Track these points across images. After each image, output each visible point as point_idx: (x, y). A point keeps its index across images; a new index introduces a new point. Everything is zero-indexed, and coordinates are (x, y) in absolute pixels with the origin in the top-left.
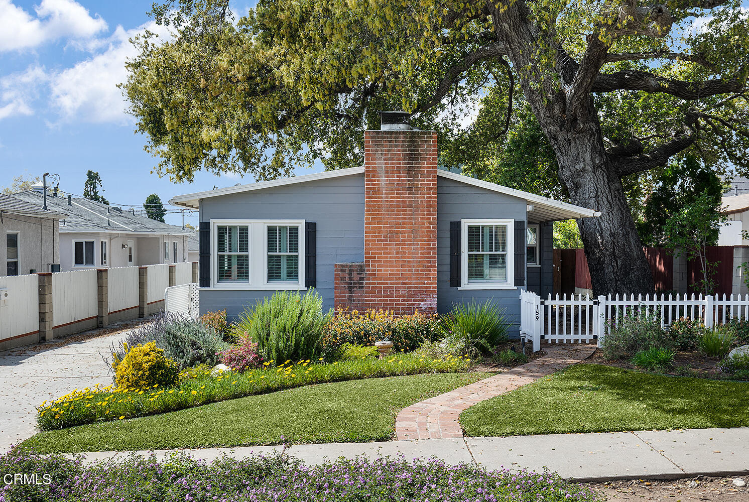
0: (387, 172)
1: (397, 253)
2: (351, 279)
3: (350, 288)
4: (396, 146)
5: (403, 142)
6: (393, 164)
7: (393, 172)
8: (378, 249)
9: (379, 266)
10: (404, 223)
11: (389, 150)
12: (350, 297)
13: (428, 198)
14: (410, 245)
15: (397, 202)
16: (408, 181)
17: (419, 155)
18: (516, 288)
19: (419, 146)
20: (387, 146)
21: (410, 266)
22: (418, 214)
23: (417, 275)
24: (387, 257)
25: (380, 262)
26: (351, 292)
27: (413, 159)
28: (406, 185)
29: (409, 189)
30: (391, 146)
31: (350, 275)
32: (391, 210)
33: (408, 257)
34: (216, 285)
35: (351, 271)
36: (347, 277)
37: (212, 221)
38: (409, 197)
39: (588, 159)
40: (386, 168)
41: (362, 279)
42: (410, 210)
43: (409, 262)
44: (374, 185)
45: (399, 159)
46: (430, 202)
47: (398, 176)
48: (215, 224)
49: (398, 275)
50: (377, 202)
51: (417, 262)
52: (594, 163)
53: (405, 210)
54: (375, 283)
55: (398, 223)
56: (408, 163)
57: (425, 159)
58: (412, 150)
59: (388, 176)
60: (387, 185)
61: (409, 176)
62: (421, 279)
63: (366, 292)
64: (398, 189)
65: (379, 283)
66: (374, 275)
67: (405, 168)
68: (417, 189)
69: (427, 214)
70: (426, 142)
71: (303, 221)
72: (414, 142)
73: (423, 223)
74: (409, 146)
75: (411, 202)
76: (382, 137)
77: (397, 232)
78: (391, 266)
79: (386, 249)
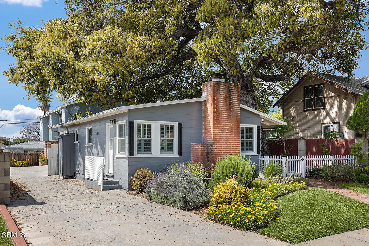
0: (221, 101)
1: (226, 138)
3: (207, 155)
4: (225, 89)
5: (228, 87)
6: (224, 97)
7: (224, 101)
8: (218, 136)
9: (219, 144)
10: (228, 125)
11: (222, 91)
12: (207, 159)
13: (237, 113)
14: (230, 135)
15: (226, 115)
16: (230, 105)
17: (233, 93)
18: (258, 155)
19: (233, 90)
20: (221, 88)
21: (230, 145)
22: (233, 121)
23: (233, 148)
24: (221, 140)
25: (219, 142)
26: (207, 157)
27: (231, 95)
28: (228, 107)
29: (230, 109)
30: (223, 89)
31: (207, 148)
32: (224, 118)
33: (230, 140)
34: (137, 155)
35: (208, 147)
36: (206, 150)
37: (135, 121)
38: (230, 113)
39: (251, 102)
40: (221, 98)
41: (212, 150)
42: (230, 119)
43: (230, 143)
44: (216, 106)
45: (226, 95)
46: (237, 115)
47: (226, 103)
49: (226, 148)
50: (218, 114)
51: (233, 143)
52: (253, 104)
53: (228, 119)
54: (217, 153)
55: (226, 125)
56: (230, 97)
57: (236, 96)
58: (231, 91)
59: (222, 103)
60: (222, 106)
61: (230, 103)
62: (234, 150)
63: (214, 157)
64: (226, 109)
65: (219, 153)
66: (217, 148)
67: (228, 99)
68: (233, 109)
69: (237, 121)
70: (236, 88)
71: (177, 123)
72: (231, 88)
73: (235, 125)
74: (230, 89)
75: (230, 115)
76: (220, 84)
77: (225, 129)
78: (223, 144)
79: (221, 136)
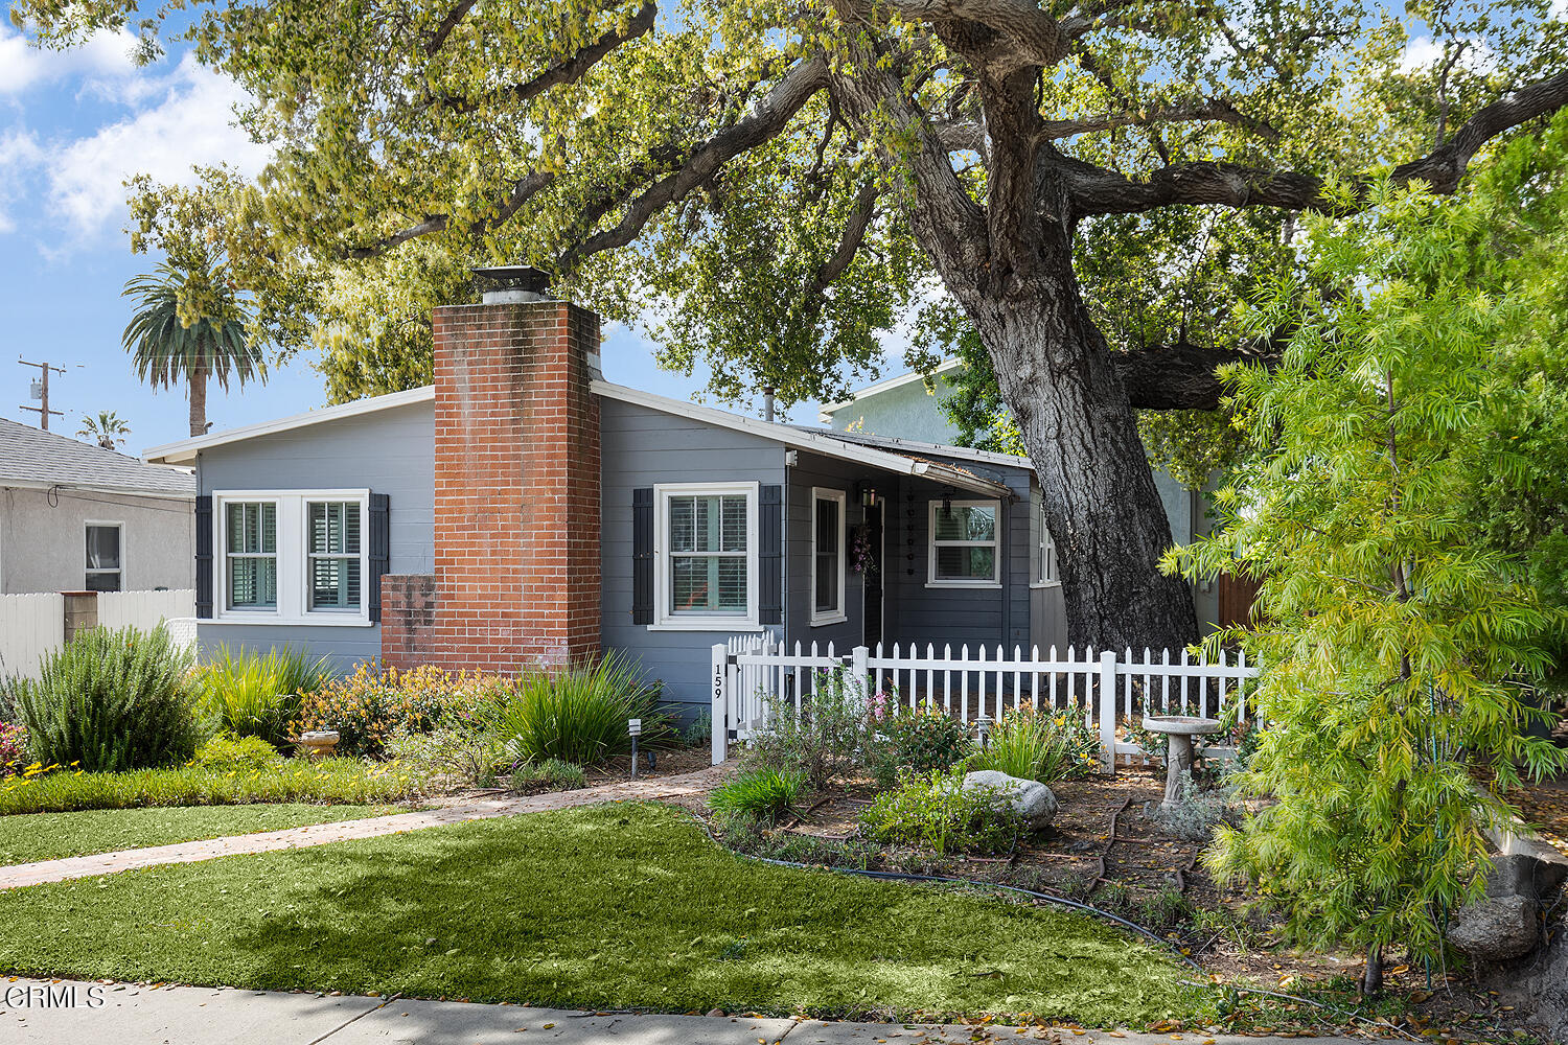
0: (473, 389)
1: (493, 553)
2: (410, 605)
3: (408, 623)
4: (490, 335)
5: (504, 325)
6: (483, 371)
7: (484, 388)
8: (459, 545)
9: (461, 579)
10: (506, 492)
11: (478, 345)
12: (410, 641)
13: (550, 439)
14: (516, 536)
15: (493, 449)
16: (513, 405)
17: (533, 351)
18: (761, 628)
19: (532, 333)
20: (473, 336)
21: (516, 580)
22: (532, 474)
23: (530, 597)
24: (474, 562)
25: (461, 570)
26: (410, 631)
27: (521, 361)
28: (508, 414)
29: (514, 422)
30: (481, 336)
31: (409, 596)
32: (483, 466)
33: (515, 562)
34: (223, 616)
35: (410, 588)
36: (403, 601)
37: (215, 494)
38: (515, 439)
39: (1040, 357)
40: (472, 380)
41: (430, 605)
42: (516, 466)
43: (515, 571)
44: (449, 415)
45: (495, 362)
46: (553, 447)
47: (494, 397)
48: (222, 498)
49: (495, 597)
50: (456, 449)
51: (530, 571)
52: (1051, 363)
53: (506, 466)
54: (452, 615)
55: (493, 492)
56: (513, 369)
57: (545, 359)
58: (520, 342)
59: (475, 398)
60: (474, 415)
61: (515, 396)
62: (538, 606)
63: (438, 632)
64: (495, 423)
65: (461, 615)
66: (452, 597)
67: (506, 379)
68: (530, 421)
69: (550, 473)
70: (546, 324)
71: (366, 492)
72: (523, 325)
73: (541, 492)
74: (514, 334)
75: (518, 448)
76: (465, 319)
77: (493, 511)
78: (482, 580)
79: (473, 545)
